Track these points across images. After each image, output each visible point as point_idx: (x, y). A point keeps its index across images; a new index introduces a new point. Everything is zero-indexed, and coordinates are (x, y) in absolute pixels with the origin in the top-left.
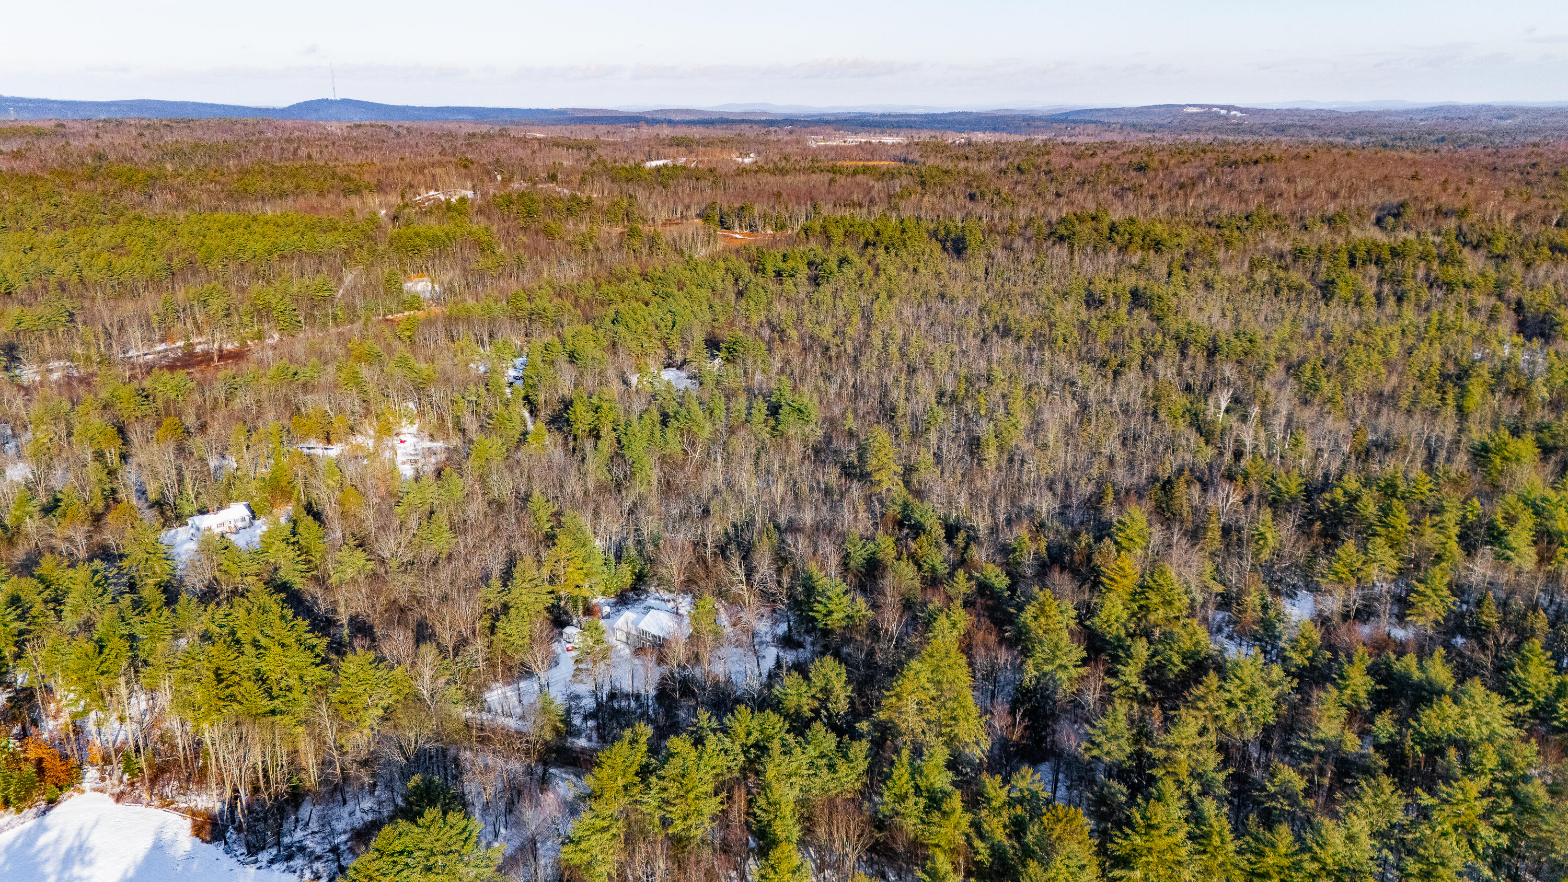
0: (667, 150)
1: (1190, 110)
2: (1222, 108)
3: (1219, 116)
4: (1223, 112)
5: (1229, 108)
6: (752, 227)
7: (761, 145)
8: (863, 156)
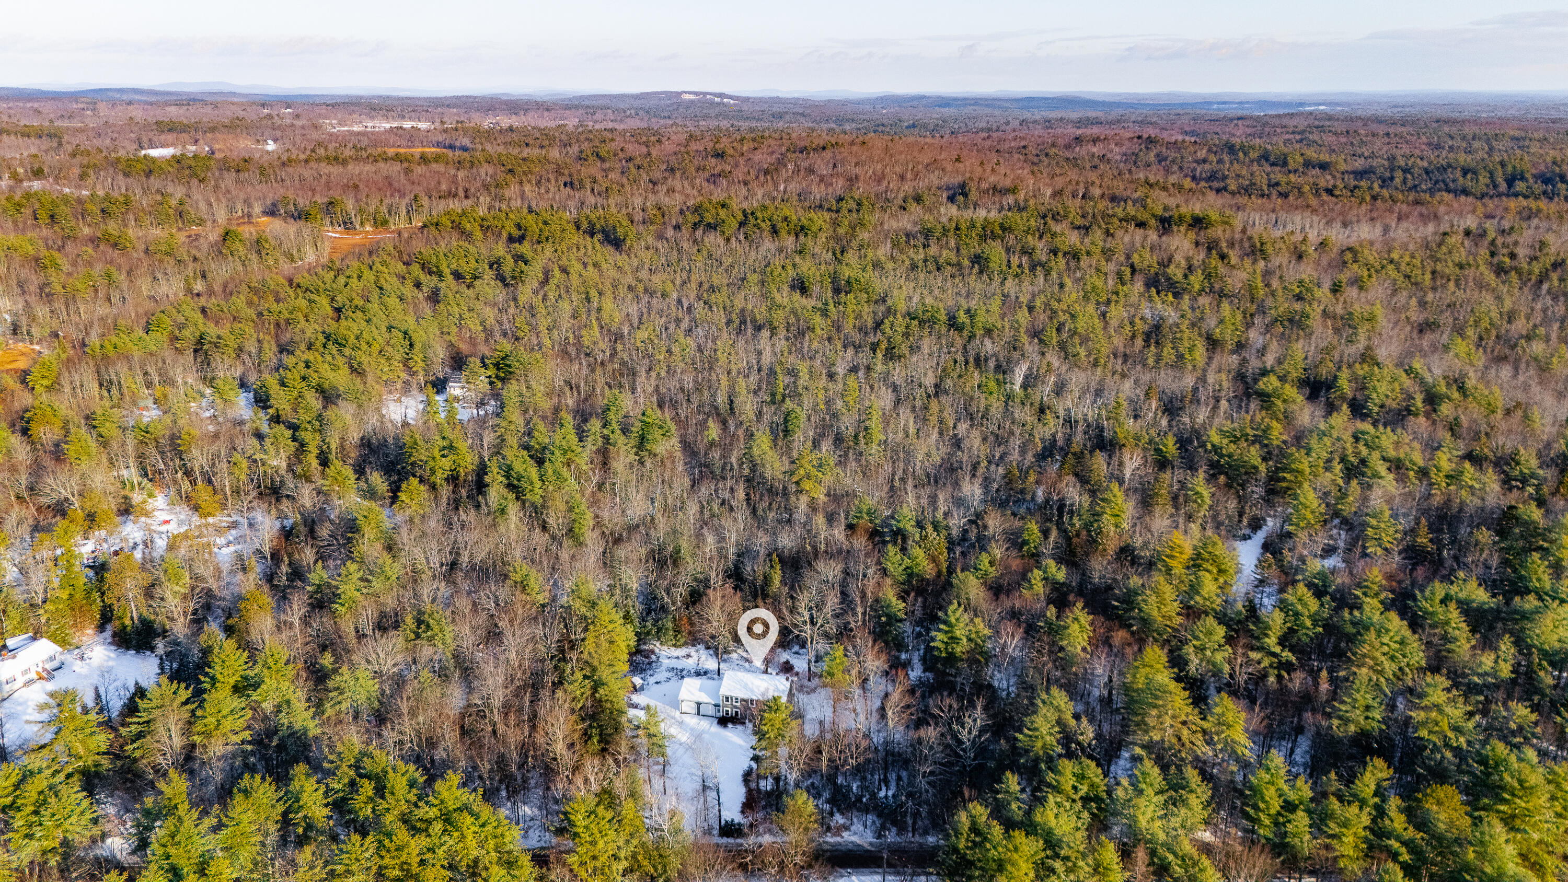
0: (163, 137)
1: (687, 96)
2: (715, 95)
3: (712, 103)
4: (717, 99)
5: (721, 95)
6: (347, 225)
7: (278, 131)
8: (404, 143)
